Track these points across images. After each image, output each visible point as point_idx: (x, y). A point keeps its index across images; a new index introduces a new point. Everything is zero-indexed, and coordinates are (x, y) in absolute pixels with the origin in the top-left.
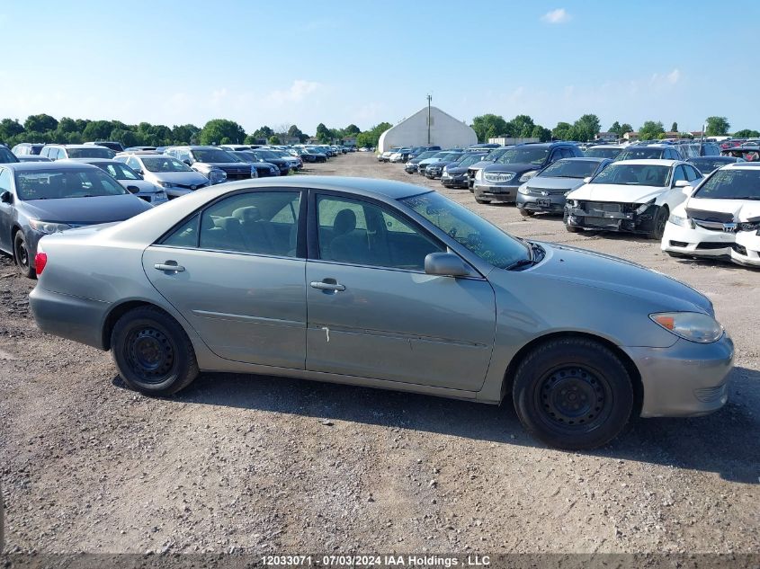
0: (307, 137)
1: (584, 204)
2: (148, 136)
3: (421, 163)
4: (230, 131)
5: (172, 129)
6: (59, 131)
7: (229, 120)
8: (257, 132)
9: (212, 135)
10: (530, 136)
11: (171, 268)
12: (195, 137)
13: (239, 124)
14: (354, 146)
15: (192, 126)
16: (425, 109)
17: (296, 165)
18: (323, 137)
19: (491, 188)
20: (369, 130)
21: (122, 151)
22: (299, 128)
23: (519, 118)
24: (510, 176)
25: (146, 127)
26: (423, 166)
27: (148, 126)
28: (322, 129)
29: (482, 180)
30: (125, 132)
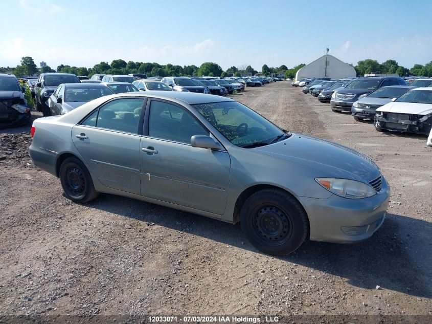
0: (257, 72)
1: (386, 114)
2: (170, 71)
3: (311, 87)
4: (214, 69)
5: (183, 67)
6: (127, 68)
7: (214, 63)
8: (229, 70)
9: (204, 71)
10: (394, 72)
11: (83, 137)
12: (195, 72)
13: (219, 65)
14: (283, 77)
15: (194, 66)
16: (324, 56)
17: (240, 88)
18: (265, 72)
19: (340, 103)
20: (293, 68)
21: (146, 78)
22: (252, 67)
23: (388, 62)
24: (351, 96)
25: (170, 66)
26: (312, 89)
27: (171, 65)
28: (265, 67)
29: (336, 98)
30: (159, 69)
